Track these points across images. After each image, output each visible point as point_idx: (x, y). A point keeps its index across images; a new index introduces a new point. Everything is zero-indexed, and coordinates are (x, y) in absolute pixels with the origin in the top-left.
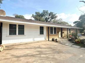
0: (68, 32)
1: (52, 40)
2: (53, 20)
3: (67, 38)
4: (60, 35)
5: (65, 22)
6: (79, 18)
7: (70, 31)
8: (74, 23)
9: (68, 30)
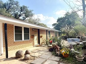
0: (48, 35)
1: (16, 55)
2: (28, 18)
3: (47, 44)
4: (37, 41)
5: (43, 24)
6: (57, 21)
7: (49, 34)
8: (53, 25)
9: (48, 33)
